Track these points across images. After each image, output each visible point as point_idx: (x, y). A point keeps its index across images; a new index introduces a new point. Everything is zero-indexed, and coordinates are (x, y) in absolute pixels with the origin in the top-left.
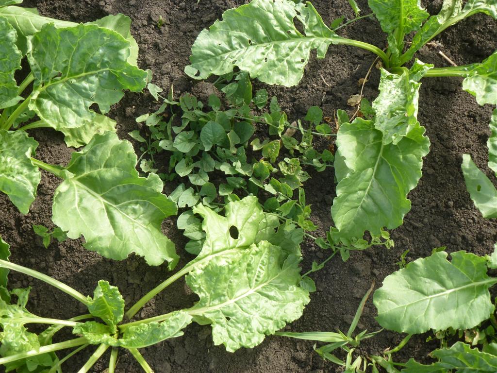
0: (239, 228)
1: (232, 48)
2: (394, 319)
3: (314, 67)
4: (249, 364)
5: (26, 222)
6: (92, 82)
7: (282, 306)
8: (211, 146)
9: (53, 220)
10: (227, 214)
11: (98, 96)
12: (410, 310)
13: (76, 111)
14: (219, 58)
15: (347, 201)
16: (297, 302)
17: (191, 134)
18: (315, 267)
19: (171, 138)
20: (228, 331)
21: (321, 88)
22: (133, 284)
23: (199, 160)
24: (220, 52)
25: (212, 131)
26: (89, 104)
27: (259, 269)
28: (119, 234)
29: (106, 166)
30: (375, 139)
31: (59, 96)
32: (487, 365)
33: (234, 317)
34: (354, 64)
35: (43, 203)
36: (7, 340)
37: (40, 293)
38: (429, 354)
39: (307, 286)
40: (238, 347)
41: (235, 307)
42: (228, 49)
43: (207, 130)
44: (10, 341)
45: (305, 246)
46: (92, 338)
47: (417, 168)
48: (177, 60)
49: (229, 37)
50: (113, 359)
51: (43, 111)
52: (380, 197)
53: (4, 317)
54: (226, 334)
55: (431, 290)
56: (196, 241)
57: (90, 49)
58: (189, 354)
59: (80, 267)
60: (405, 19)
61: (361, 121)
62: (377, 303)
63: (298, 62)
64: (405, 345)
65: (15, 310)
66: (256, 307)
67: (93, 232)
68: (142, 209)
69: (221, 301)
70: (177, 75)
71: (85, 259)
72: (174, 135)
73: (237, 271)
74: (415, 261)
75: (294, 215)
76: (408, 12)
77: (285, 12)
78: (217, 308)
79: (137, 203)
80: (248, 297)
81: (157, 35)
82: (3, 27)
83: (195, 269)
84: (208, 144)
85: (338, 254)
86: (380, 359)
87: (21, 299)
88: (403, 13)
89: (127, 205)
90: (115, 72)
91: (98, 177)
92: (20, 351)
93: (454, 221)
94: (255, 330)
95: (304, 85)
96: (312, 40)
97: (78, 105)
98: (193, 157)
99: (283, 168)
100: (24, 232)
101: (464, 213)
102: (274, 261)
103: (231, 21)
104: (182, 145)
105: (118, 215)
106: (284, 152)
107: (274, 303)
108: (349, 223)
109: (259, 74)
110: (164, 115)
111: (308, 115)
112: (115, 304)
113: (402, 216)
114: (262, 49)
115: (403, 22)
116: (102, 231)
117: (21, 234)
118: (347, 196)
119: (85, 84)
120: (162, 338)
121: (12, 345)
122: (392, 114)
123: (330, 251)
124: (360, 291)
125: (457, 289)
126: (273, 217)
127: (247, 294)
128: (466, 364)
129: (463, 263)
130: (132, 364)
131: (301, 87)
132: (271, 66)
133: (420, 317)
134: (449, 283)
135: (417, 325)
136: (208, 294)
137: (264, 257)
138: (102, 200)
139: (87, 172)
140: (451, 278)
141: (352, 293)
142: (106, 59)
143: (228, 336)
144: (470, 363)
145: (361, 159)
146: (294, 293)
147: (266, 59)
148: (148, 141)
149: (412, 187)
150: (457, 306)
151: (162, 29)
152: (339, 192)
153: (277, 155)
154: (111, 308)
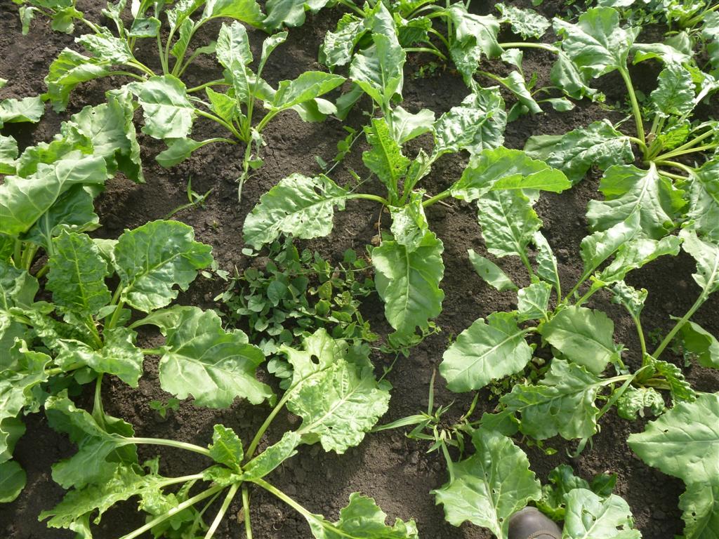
0: (318, 356)
1: (274, 222)
2: (461, 383)
3: (339, 225)
4: (358, 465)
5: (144, 406)
6: (169, 268)
7: (371, 406)
8: (278, 301)
9: (162, 388)
10: (306, 348)
11: (176, 277)
12: (471, 371)
13: (161, 294)
14: (265, 231)
15: (395, 305)
16: (381, 399)
17: (260, 297)
18: (386, 370)
19: (245, 306)
20: (334, 438)
21: (348, 238)
22: (244, 429)
23: (272, 316)
24: (266, 227)
25: (276, 288)
26: (171, 285)
27: (343, 382)
28: (222, 386)
29: (197, 335)
30: (401, 255)
31: (144, 287)
32: (543, 397)
33: (335, 426)
34: (368, 215)
35: (154, 386)
36: (147, 505)
37: (169, 462)
38: (495, 410)
39: (385, 387)
40: (346, 448)
41: (334, 417)
42: (271, 223)
43: (271, 289)
44: (150, 505)
45: (373, 357)
46: (221, 481)
47: (440, 264)
48: (234, 248)
49: (269, 214)
50: (245, 497)
51: (134, 302)
52: (419, 297)
53: (141, 488)
54: (333, 441)
55: (482, 351)
56: (287, 379)
57: (161, 241)
58: (307, 472)
59: (198, 429)
60: (394, 170)
61: (387, 244)
62: (444, 374)
63: (327, 217)
64: (475, 408)
65: (149, 479)
66: (350, 412)
67: (199, 390)
68: (236, 363)
69: (321, 416)
70: (238, 258)
71: (200, 421)
72: (246, 302)
73: (326, 387)
74: (462, 333)
75: (357, 333)
76: (395, 163)
77: (306, 185)
78: (319, 422)
79: (230, 359)
80: (341, 406)
81: (214, 235)
82: (85, 242)
83: (292, 396)
84: (275, 300)
85: (401, 355)
86: (460, 426)
87: (152, 468)
88: (391, 166)
89: (222, 362)
90: (186, 255)
91: (193, 345)
92: (162, 513)
93: (477, 304)
94: (355, 431)
95: (336, 239)
96: (332, 200)
97: (162, 289)
98: (266, 316)
99: (339, 302)
100: (144, 415)
101: (482, 296)
102: (353, 374)
103: (268, 203)
104: (254, 306)
105: (217, 371)
106: (336, 291)
107: (363, 405)
108: (402, 323)
109: (299, 233)
110: (236, 291)
111: (345, 258)
112: (234, 445)
113: (439, 304)
114: (296, 215)
115: (393, 174)
116: (206, 388)
117: (141, 418)
118: (394, 301)
119: (163, 270)
120: (281, 460)
121: (153, 508)
122: (407, 233)
123: (393, 354)
124: (426, 378)
125: (500, 345)
126: (342, 342)
127: (340, 405)
128: (526, 402)
129: (498, 323)
130: (262, 496)
131: (334, 241)
132: (307, 225)
133: (481, 373)
134: (492, 342)
135: (481, 380)
136: (308, 414)
137: (345, 372)
138: (201, 363)
139: (183, 345)
140: (492, 337)
141: (421, 381)
142: (176, 246)
143: (334, 442)
144: (530, 400)
145: (396, 271)
146: (376, 394)
147: (302, 221)
148: (227, 314)
149: (440, 279)
150: (505, 357)
151: (218, 230)
152: (387, 300)
153: (331, 293)
154: (231, 451)
